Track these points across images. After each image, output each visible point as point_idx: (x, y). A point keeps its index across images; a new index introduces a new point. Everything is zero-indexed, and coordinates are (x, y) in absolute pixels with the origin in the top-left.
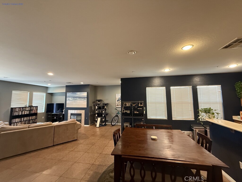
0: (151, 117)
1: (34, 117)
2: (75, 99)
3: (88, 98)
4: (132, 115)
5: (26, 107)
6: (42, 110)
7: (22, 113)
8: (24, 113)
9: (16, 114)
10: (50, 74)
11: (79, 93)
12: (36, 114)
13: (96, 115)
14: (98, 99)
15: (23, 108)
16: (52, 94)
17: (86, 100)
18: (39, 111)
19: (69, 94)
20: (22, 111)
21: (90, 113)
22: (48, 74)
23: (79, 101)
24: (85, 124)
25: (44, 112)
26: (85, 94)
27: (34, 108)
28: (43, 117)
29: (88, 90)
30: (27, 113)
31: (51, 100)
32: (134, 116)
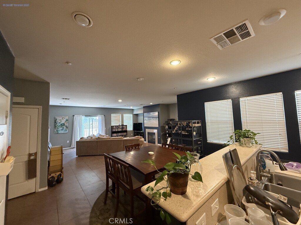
0: (213, 141)
1: (125, 134)
2: (150, 118)
3: (159, 117)
4: (181, 136)
5: (119, 126)
6: (130, 128)
7: (117, 130)
8: (119, 130)
9: (114, 130)
10: (120, 101)
11: (152, 113)
12: (126, 131)
13: (167, 135)
14: (171, 118)
15: (117, 126)
16: (137, 115)
17: (158, 120)
18: (128, 129)
19: (145, 114)
20: (117, 128)
21: (162, 132)
22: (119, 101)
23: (152, 121)
24: (158, 143)
25: (132, 130)
26: (156, 114)
27: (125, 126)
28: (132, 134)
29: (159, 109)
30: (120, 130)
31: (137, 119)
32: (183, 137)
